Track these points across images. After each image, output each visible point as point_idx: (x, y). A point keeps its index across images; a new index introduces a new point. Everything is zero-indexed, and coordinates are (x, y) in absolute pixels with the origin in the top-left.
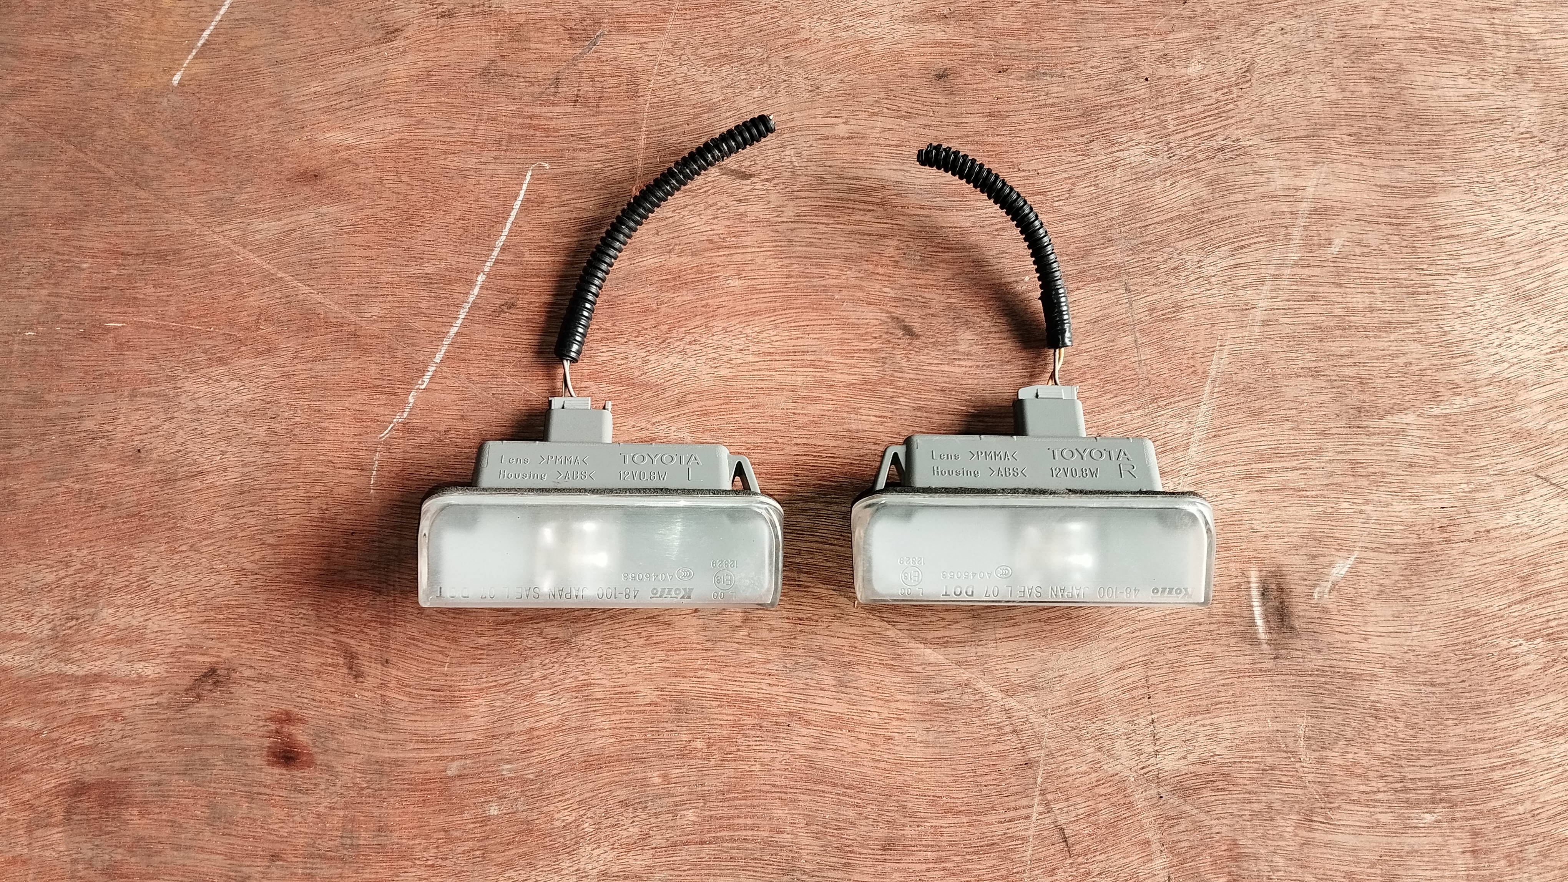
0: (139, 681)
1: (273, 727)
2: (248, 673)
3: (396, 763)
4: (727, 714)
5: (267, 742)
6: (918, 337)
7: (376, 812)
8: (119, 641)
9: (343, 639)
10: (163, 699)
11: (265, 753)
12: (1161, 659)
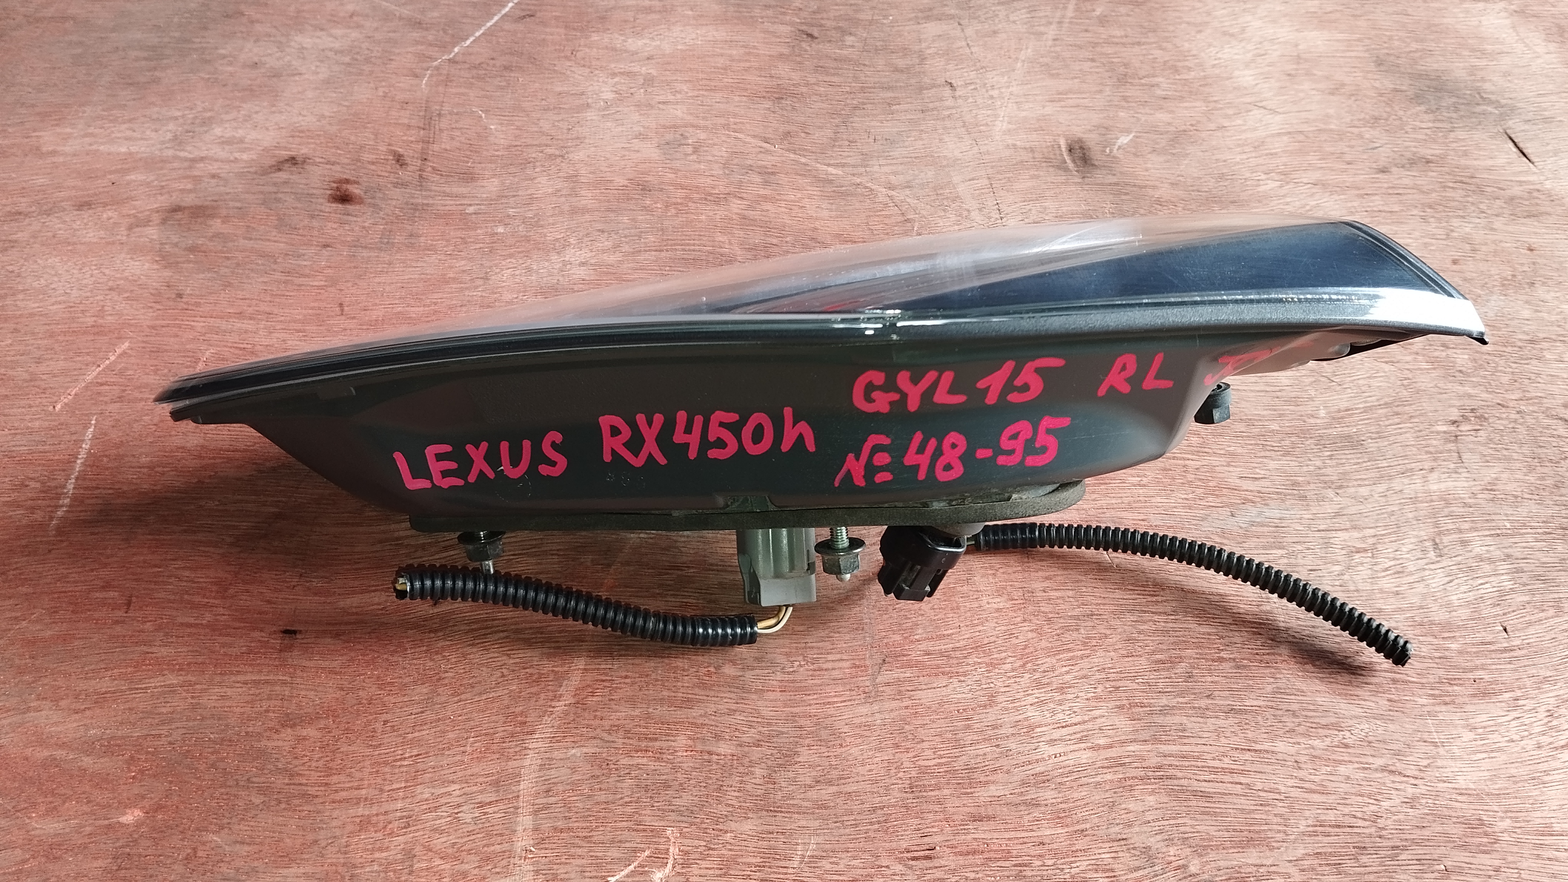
0: (236, 160)
1: (335, 185)
2: (321, 160)
3: (427, 205)
4: (681, 193)
5: (329, 192)
6: (816, 38)
7: (410, 228)
8: (223, 143)
9: (393, 148)
10: (251, 170)
11: (327, 197)
12: (1000, 177)
